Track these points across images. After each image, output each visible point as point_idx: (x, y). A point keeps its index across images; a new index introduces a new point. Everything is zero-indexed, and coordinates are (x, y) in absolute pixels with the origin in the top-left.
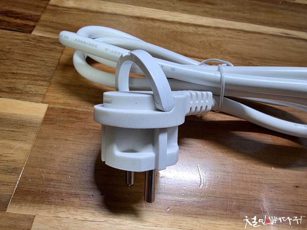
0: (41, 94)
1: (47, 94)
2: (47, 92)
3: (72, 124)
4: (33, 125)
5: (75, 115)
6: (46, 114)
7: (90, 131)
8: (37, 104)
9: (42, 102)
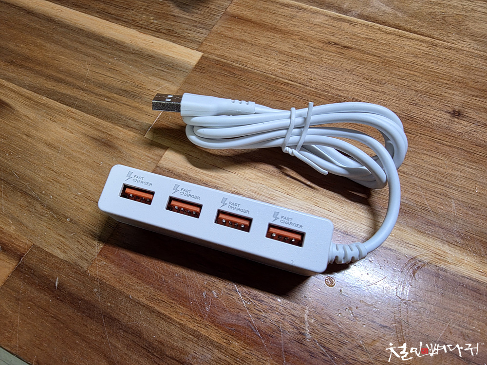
0: (198, 42)
1: (204, 42)
2: (205, 40)
3: (223, 77)
4: (183, 69)
5: (228, 69)
6: (199, 62)
7: (241, 88)
8: (192, 51)
9: (198, 50)
